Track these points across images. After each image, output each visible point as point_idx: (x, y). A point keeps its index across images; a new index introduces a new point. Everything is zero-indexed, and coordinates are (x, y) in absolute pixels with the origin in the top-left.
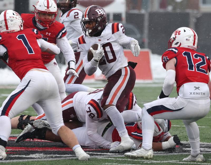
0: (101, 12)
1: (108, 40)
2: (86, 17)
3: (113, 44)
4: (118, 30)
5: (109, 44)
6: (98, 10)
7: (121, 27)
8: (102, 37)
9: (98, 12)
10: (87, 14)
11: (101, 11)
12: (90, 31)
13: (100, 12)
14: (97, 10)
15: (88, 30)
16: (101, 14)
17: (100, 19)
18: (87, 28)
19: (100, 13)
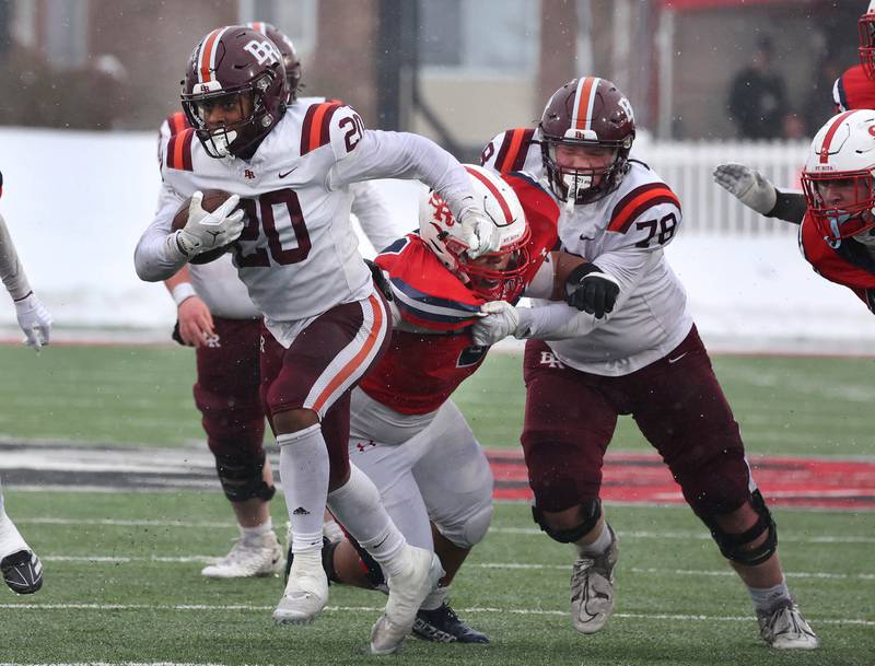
0: (268, 54)
1: (281, 177)
2: (206, 79)
3: (302, 198)
4: (325, 138)
5: (288, 197)
6: (255, 47)
7: (342, 124)
8: (260, 162)
9: (255, 53)
10: (212, 66)
11: (265, 50)
12: (233, 136)
13: (262, 53)
14: (248, 47)
15: (225, 133)
16: (269, 60)
17: (267, 80)
18: (219, 124)
19: (265, 58)
